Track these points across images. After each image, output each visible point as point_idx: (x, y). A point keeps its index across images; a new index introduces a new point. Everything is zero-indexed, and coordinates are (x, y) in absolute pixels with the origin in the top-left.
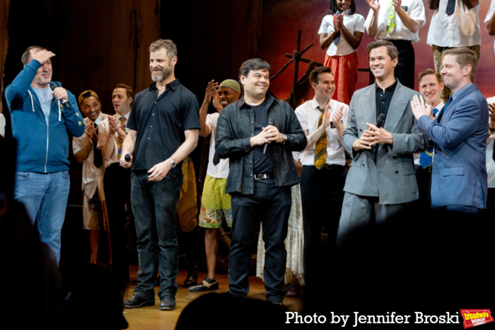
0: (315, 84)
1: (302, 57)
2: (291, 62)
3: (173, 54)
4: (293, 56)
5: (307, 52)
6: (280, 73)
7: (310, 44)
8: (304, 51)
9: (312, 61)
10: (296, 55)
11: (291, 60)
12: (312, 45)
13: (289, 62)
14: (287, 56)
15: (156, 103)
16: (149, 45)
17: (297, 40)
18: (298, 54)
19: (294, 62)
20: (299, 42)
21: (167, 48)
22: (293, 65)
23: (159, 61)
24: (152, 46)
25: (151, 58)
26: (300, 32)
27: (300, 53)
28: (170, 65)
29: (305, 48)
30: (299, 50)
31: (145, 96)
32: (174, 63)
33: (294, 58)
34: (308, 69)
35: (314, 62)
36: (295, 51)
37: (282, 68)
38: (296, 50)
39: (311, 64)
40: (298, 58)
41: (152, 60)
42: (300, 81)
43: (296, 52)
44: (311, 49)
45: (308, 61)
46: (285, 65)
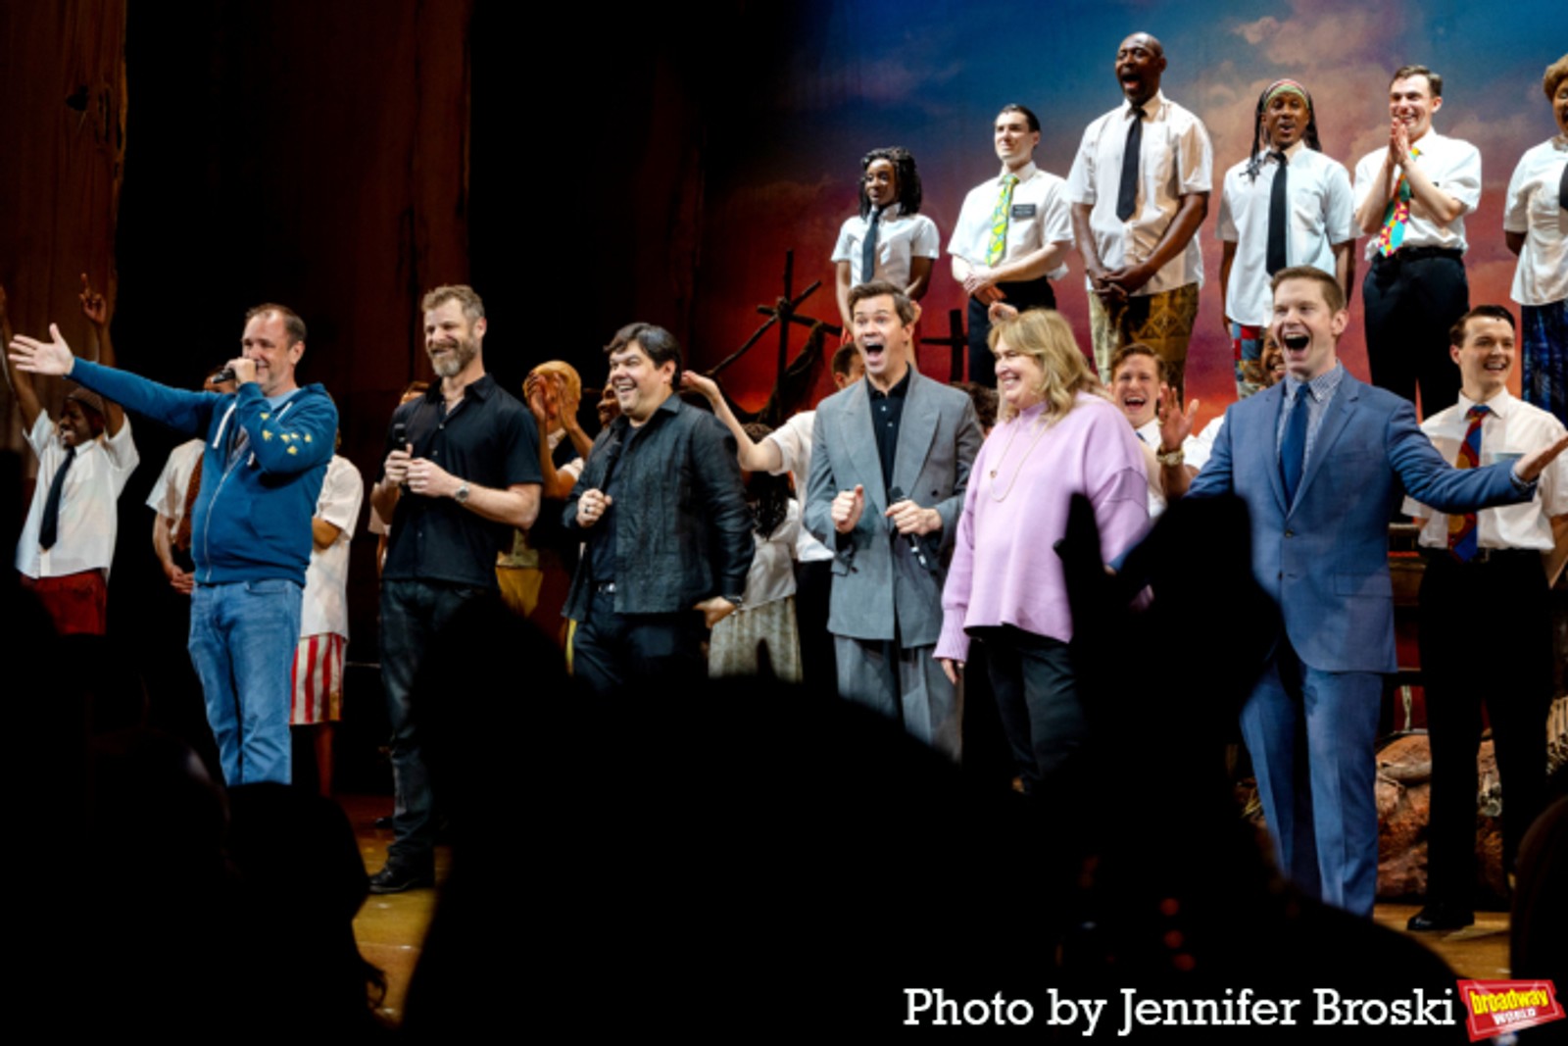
0: (843, 375)
1: (797, 312)
2: (771, 323)
3: (477, 314)
4: (775, 310)
5: (809, 299)
6: (745, 350)
7: (815, 284)
8: (801, 299)
9: (820, 322)
10: (782, 307)
11: (771, 319)
12: (819, 285)
13: (766, 324)
14: (762, 311)
15: (441, 427)
16: (422, 298)
17: (783, 273)
18: (786, 305)
19: (779, 324)
20: (788, 279)
21: (462, 299)
22: (776, 332)
23: (447, 326)
24: (429, 298)
25: (428, 323)
26: (790, 256)
27: (790, 304)
28: (471, 334)
29: (803, 293)
30: (788, 295)
31: (416, 414)
32: (480, 333)
33: (776, 316)
34: (811, 339)
35: (824, 324)
36: (780, 299)
37: (750, 340)
38: (780, 295)
39: (817, 329)
40: (787, 314)
41: (432, 330)
42: (792, 369)
43: (782, 303)
44: (817, 295)
45: (809, 322)
46: (757, 332)
